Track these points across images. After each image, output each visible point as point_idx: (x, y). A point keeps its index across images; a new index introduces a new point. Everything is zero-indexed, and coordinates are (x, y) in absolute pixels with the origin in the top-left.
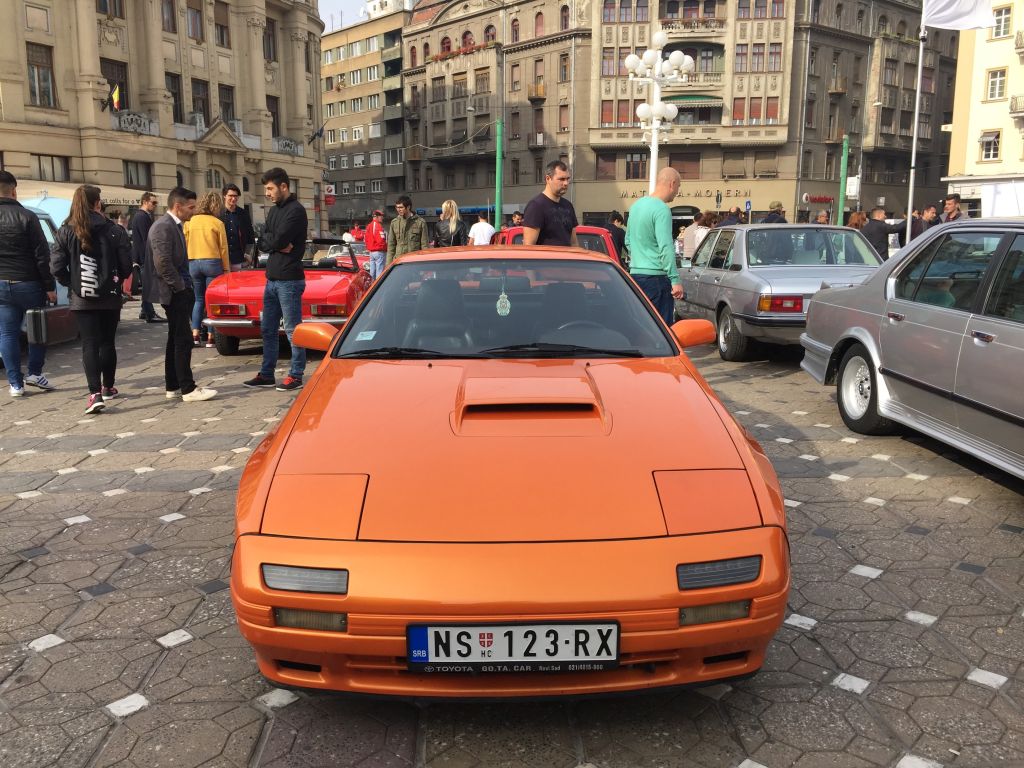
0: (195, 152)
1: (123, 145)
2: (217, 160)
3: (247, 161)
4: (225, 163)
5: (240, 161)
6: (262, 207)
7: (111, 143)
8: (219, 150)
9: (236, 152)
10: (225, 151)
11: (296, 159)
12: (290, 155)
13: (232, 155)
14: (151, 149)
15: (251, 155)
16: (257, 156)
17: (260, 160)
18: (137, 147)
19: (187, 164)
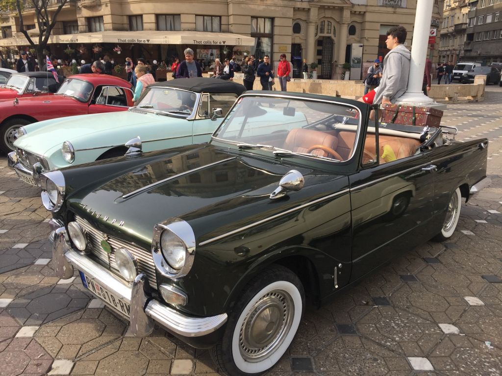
0: (309, 9)
1: (252, 6)
2: (328, 14)
3: (353, 13)
4: (335, 15)
5: (347, 14)
6: (361, 46)
7: (243, 6)
8: (329, 7)
9: (343, 7)
10: (334, 7)
11: (398, 10)
12: (393, 7)
13: (341, 9)
14: (273, 8)
15: (357, 9)
16: (363, 9)
17: (365, 12)
18: (262, 8)
19: (304, 18)
